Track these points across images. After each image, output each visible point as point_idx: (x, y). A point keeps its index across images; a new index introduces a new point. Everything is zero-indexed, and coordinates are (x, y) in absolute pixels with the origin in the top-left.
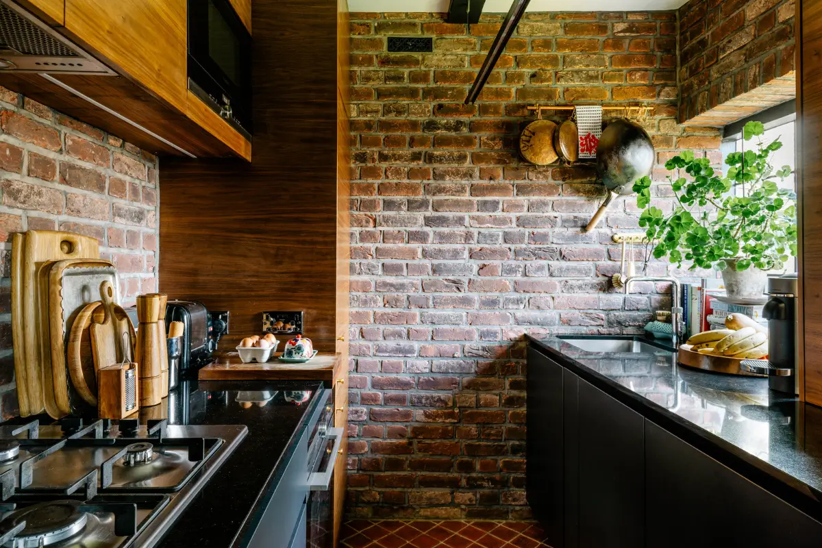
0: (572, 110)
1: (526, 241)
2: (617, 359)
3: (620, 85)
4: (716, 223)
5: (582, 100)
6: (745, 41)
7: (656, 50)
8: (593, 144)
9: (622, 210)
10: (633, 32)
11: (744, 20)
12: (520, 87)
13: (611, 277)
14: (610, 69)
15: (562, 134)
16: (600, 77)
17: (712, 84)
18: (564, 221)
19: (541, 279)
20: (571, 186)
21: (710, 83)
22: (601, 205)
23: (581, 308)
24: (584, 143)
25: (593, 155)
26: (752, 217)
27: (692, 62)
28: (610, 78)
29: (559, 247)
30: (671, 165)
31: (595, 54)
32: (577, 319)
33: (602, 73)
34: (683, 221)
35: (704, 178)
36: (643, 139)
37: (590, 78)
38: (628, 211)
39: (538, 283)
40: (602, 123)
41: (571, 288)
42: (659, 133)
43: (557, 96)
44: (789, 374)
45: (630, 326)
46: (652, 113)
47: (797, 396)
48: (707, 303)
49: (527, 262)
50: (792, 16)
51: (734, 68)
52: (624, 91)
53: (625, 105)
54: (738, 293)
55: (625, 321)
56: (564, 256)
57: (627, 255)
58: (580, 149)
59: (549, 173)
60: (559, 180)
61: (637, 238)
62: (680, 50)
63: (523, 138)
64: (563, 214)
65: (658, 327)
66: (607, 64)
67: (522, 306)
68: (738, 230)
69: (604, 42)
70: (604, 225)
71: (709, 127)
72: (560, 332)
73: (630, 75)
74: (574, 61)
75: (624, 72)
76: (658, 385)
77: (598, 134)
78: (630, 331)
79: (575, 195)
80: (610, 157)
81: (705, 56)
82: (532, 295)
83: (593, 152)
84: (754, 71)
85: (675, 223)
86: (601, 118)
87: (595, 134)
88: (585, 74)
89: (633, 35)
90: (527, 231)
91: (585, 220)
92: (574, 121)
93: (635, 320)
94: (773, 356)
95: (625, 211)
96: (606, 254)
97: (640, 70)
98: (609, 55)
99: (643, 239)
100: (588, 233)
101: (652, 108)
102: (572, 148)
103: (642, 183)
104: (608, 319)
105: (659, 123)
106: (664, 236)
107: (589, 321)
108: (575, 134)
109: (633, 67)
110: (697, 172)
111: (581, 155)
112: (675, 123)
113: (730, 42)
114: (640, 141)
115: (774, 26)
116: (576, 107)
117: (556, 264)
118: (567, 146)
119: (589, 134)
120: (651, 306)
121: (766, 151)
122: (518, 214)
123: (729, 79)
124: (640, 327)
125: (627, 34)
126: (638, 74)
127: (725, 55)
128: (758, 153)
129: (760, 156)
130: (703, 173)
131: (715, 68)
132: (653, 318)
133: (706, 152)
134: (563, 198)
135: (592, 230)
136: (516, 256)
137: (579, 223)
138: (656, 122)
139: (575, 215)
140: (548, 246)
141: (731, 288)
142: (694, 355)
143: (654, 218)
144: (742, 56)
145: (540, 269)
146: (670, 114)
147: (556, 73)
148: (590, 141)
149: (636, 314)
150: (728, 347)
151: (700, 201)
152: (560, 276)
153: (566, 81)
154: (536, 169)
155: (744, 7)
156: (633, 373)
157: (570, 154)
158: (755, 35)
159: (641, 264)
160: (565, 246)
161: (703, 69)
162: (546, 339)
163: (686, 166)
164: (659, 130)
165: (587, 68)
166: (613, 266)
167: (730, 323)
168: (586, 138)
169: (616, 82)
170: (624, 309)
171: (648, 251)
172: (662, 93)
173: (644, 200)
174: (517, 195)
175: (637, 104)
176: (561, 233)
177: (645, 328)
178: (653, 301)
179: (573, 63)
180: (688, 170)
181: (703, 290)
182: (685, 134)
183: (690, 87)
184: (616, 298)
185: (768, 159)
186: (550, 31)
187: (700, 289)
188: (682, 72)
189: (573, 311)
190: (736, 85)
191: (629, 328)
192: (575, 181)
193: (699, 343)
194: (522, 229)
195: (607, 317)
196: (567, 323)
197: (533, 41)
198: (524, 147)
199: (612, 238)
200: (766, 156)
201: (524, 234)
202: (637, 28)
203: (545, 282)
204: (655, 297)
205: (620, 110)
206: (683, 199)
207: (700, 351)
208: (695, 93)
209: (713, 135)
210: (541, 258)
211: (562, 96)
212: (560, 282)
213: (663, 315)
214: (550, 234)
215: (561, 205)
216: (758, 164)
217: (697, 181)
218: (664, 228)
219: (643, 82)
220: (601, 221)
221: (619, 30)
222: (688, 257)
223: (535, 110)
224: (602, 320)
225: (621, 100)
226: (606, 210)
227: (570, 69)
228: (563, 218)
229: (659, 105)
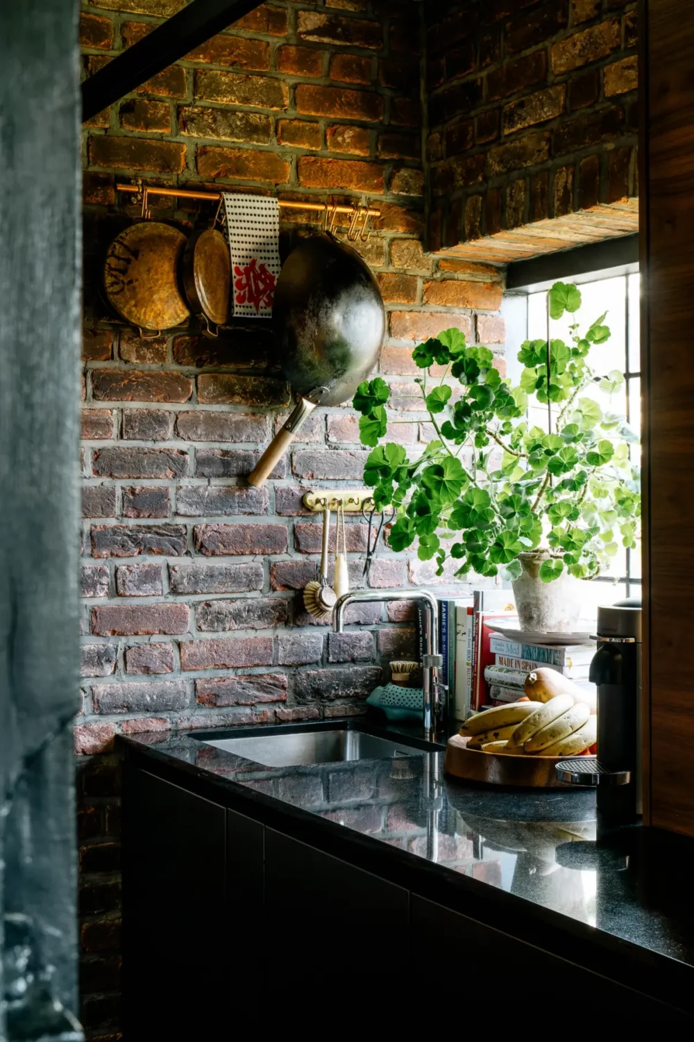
0: (218, 201)
1: (117, 511)
2: (314, 774)
3: (313, 154)
4: (500, 475)
5: (235, 179)
6: (547, 113)
7: (383, 84)
8: (261, 286)
9: (321, 438)
10: (335, 37)
11: (547, 70)
12: (98, 133)
13: (303, 589)
14: (292, 113)
15: (199, 262)
16: (272, 129)
17: (490, 183)
18: (202, 462)
19: (151, 601)
20: (216, 379)
21: (486, 179)
22: (279, 428)
23: (240, 664)
24: (244, 281)
25: (264, 311)
26: (567, 476)
27: (452, 124)
28: (293, 136)
29: (190, 523)
30: (424, 356)
31: (261, 75)
32: (230, 691)
33: (277, 121)
34: (448, 477)
35: (484, 390)
36: (365, 286)
37: (252, 130)
38: (332, 439)
39: (147, 612)
40: (281, 237)
41: (218, 620)
42: (391, 269)
43: (183, 163)
44: (628, 780)
45: (338, 697)
46: (377, 224)
47: (640, 817)
48: (486, 643)
49: (118, 562)
50: (626, 90)
51: (529, 163)
52: (321, 168)
53: (324, 198)
54: (540, 622)
55: (330, 687)
56: (202, 545)
57: (333, 539)
58: (235, 295)
59: (167, 347)
60: (188, 364)
61: (351, 501)
62: (429, 91)
63: (112, 261)
64: (198, 445)
65: (394, 694)
66: (287, 102)
67: (109, 669)
68: (540, 495)
69: (280, 49)
70: (287, 470)
71: (482, 264)
72: (196, 724)
73: (334, 133)
74: (219, 84)
75: (321, 125)
76: (394, 821)
77: (271, 262)
78: (338, 708)
79: (223, 402)
80: (302, 324)
81: (476, 120)
82: (132, 640)
83: (262, 304)
84: (563, 179)
85: (431, 480)
86: (277, 227)
87: (266, 262)
88: (241, 120)
89: (337, 43)
90: (119, 485)
91: (246, 459)
92: (223, 229)
93: (348, 683)
94: (603, 747)
95: (327, 440)
96: (290, 540)
97: (351, 124)
98: (292, 81)
99: (363, 503)
100: (252, 492)
101: (378, 214)
102: (220, 294)
103: (372, 393)
104: (296, 685)
105: (390, 245)
106: (407, 499)
107: (257, 693)
108: (225, 260)
109: (340, 116)
110: (472, 378)
111: (238, 310)
112: (420, 249)
113: (521, 105)
114: (359, 288)
115: (596, 102)
116: (226, 196)
117: (182, 563)
118: (208, 287)
119: (254, 262)
120: (378, 650)
121: (585, 343)
122: (98, 444)
123: (521, 182)
124: (358, 699)
125: (326, 40)
126: (349, 134)
127: (513, 130)
128: (572, 345)
129: (575, 353)
130: (481, 380)
131: (494, 150)
132: (383, 677)
133: (476, 317)
134: (200, 407)
135: (263, 483)
136: (94, 546)
137: (234, 468)
138: (385, 243)
139: (225, 446)
140: (167, 521)
141: (529, 610)
142: (474, 758)
143: (393, 466)
144: (544, 143)
145: (149, 576)
146: (412, 227)
147: (179, 109)
148: (257, 277)
149: (349, 670)
150: (532, 737)
151: (477, 438)
152: (195, 593)
153: (199, 130)
154: (138, 335)
155: (547, 43)
156: (345, 802)
157: (215, 307)
158: (565, 107)
159: (359, 559)
160: (205, 519)
161: (474, 145)
162: (164, 745)
163: (452, 363)
164: (390, 262)
165: (246, 107)
166: (305, 565)
167: (534, 689)
168: (247, 271)
169: (306, 147)
170: (325, 662)
171: (371, 529)
172: (396, 181)
173: (374, 429)
174: (94, 396)
175: (347, 201)
176: (195, 490)
177: (369, 700)
178: (382, 638)
179: (215, 90)
180: (456, 372)
181: (478, 615)
182: (438, 275)
183: (449, 176)
184: (312, 637)
185: (587, 359)
186: (164, 6)
187: (471, 611)
188: (432, 140)
189: (222, 673)
190: (533, 198)
191: (338, 702)
192: (224, 367)
193: (481, 731)
194: (106, 481)
195: (292, 682)
196: (210, 702)
197: (124, 25)
198: (113, 284)
199: (302, 502)
200: (586, 351)
201: (113, 493)
202: (344, 29)
203: (163, 607)
204: (386, 630)
205: (316, 212)
206: (447, 431)
207: (486, 749)
208: (458, 194)
209: (489, 281)
210: (150, 551)
211: (191, 166)
212: (195, 606)
213: (403, 669)
214: (172, 493)
215: (193, 423)
216: (572, 366)
217: (472, 394)
218: (408, 485)
219: (357, 152)
220: (280, 463)
221: (310, 27)
222: (456, 552)
223: (135, 194)
224: (283, 688)
225: (315, 187)
226: (291, 438)
227: (206, 102)
228: (198, 455)
229: (389, 206)
